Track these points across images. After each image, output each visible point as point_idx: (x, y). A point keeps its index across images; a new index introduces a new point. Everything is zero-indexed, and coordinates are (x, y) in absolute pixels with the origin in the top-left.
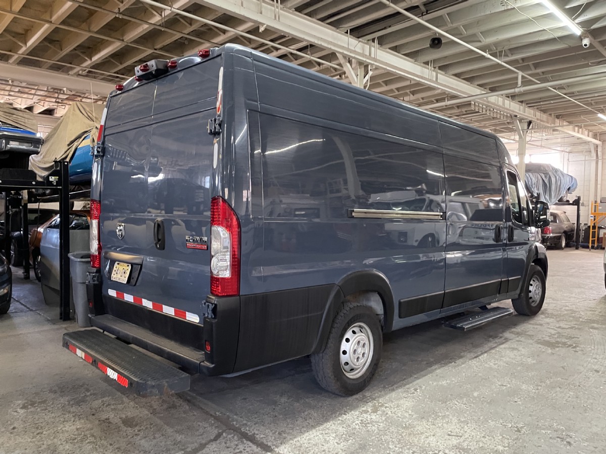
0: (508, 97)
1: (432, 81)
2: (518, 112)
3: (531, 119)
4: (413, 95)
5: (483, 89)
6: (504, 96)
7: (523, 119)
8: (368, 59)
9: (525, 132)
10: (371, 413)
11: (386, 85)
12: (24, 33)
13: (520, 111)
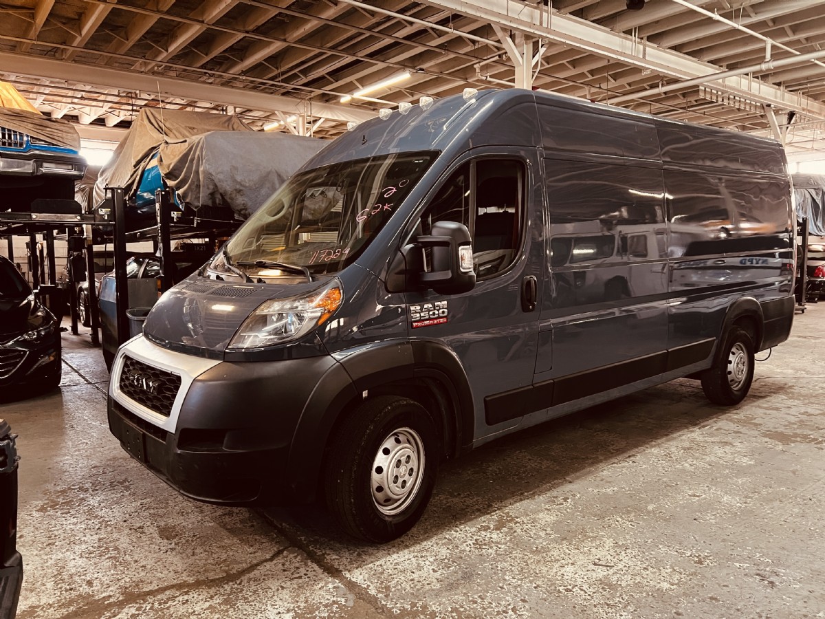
0: (757, 78)
1: (638, 59)
2: (772, 99)
3: (792, 109)
4: (615, 80)
5: (717, 67)
6: (751, 76)
7: (781, 110)
8: (537, 29)
9: (784, 129)
10: (493, 530)
11: (574, 68)
12: (77, 17)
13: (776, 97)
